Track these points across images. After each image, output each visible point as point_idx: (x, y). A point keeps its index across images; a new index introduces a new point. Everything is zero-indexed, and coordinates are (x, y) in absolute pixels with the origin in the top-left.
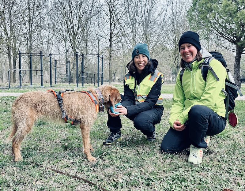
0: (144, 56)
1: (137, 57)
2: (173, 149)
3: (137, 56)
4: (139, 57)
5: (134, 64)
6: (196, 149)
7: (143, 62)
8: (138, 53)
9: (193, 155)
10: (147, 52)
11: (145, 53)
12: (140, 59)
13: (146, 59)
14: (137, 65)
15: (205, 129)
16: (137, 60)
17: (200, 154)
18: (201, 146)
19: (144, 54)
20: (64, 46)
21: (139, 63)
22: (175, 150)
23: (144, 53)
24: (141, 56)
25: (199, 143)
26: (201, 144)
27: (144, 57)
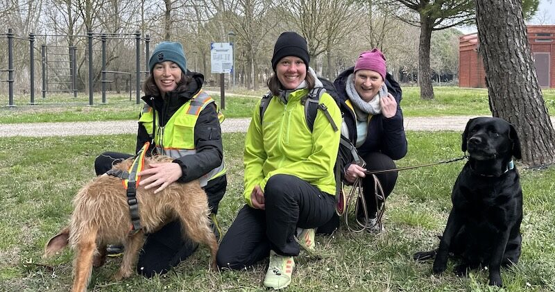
0: (174, 65)
1: (161, 68)
2: (239, 259)
3: (160, 66)
4: (164, 67)
5: (153, 79)
6: (279, 259)
7: (172, 78)
8: (161, 59)
9: (274, 271)
10: (180, 60)
11: (176, 59)
12: (165, 71)
13: (178, 71)
14: (159, 83)
15: (293, 219)
16: (159, 72)
17: (288, 267)
18: (287, 252)
19: (174, 63)
20: (64, 13)
21: (163, 78)
22: (241, 261)
23: (174, 61)
24: (167, 64)
25: (284, 247)
26: (288, 248)
27: (173, 67)
